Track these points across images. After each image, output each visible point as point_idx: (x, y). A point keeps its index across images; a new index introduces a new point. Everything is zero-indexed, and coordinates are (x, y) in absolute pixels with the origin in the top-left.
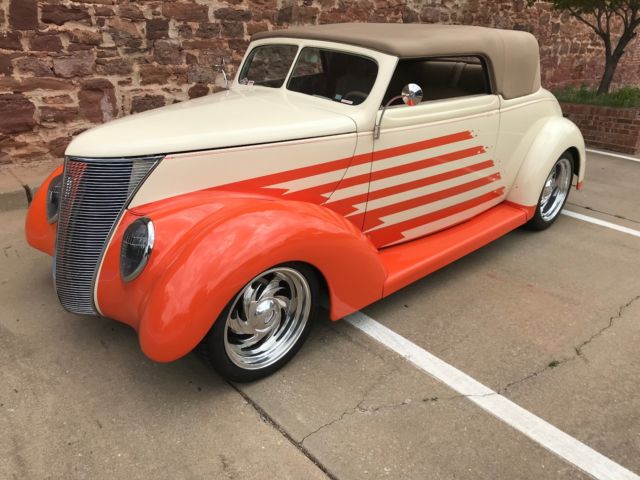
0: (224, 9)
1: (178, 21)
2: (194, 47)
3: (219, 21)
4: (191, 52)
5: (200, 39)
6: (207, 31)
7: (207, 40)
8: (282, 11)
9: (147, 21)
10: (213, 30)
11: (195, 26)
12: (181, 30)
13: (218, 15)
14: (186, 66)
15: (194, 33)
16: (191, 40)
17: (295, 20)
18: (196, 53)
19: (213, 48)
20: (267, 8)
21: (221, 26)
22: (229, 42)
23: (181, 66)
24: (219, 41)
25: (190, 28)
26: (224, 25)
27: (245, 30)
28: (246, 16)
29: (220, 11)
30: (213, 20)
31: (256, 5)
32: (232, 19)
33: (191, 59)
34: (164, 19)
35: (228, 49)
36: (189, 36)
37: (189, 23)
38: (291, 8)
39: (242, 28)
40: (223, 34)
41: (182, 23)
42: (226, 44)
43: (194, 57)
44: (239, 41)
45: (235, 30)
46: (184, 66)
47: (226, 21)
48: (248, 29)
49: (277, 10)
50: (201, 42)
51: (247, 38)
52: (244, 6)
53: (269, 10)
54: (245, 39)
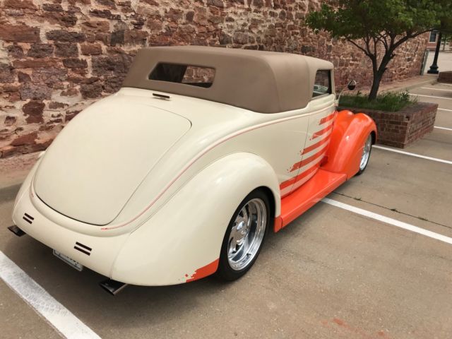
0: (57, 31)
1: (8, 41)
2: (26, 66)
3: (51, 42)
4: (24, 71)
5: (32, 59)
6: (38, 51)
7: (39, 59)
8: (114, 34)
10: (47, 50)
11: (27, 46)
12: (10, 50)
13: (50, 36)
14: (19, 84)
15: (25, 52)
16: (22, 60)
17: (127, 42)
18: (29, 72)
19: (47, 67)
20: (99, 31)
21: (55, 47)
22: (64, 61)
23: (13, 84)
24: (53, 61)
25: (20, 48)
26: (57, 46)
27: (79, 50)
28: (79, 38)
29: (52, 32)
30: (45, 41)
31: (89, 28)
32: (66, 41)
33: (23, 78)
35: (63, 68)
36: (21, 56)
37: (19, 44)
38: (123, 31)
39: (76, 49)
40: (56, 54)
41: (11, 44)
42: (61, 63)
43: (27, 76)
44: (74, 60)
45: (69, 50)
46: (16, 84)
47: (59, 42)
48: (82, 50)
49: (109, 32)
50: (34, 62)
51: (81, 57)
52: (77, 29)
53: (102, 33)
54: (80, 59)
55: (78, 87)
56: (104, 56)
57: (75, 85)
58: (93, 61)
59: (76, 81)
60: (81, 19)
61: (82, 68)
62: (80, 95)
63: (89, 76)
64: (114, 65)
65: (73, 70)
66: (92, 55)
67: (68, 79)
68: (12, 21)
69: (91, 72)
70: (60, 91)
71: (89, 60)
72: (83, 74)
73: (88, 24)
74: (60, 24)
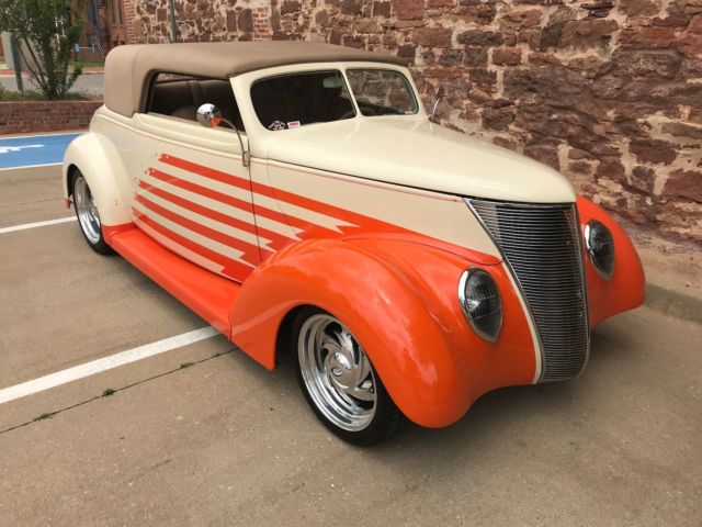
0: (470, 32)
1: (424, 46)
2: (434, 75)
3: (462, 47)
4: (431, 81)
6: (449, 58)
8: (546, 30)
9: (400, 47)
10: (456, 56)
11: (438, 52)
12: (425, 56)
13: (463, 39)
15: (437, 60)
16: (433, 68)
17: (567, 45)
18: (435, 82)
19: (453, 79)
21: (465, 53)
22: (470, 72)
24: (459, 71)
25: (433, 55)
26: (467, 51)
27: (490, 58)
28: (494, 39)
29: (466, 34)
30: (456, 45)
31: (511, 24)
34: (413, 45)
35: (467, 81)
36: (432, 63)
37: (433, 50)
38: (562, 24)
39: (486, 56)
40: (465, 62)
41: (427, 49)
42: (467, 75)
43: (432, 87)
44: (481, 71)
45: (479, 57)
47: (471, 46)
48: (493, 56)
49: (538, 28)
50: (441, 71)
51: (491, 68)
52: (494, 27)
53: (528, 31)
54: (489, 69)
55: (479, 110)
56: (522, 68)
57: (476, 106)
58: (505, 75)
59: (479, 101)
60: (501, 11)
61: (489, 83)
62: (481, 121)
63: (498, 96)
64: (537, 83)
65: (479, 85)
66: (508, 65)
67: (470, 97)
68: (431, 23)
69: (502, 90)
70: (459, 111)
71: (500, 72)
72: (489, 92)
73: (508, 18)
74: (476, 22)
